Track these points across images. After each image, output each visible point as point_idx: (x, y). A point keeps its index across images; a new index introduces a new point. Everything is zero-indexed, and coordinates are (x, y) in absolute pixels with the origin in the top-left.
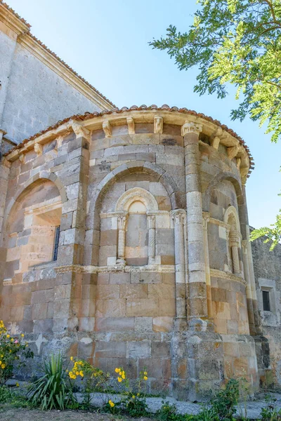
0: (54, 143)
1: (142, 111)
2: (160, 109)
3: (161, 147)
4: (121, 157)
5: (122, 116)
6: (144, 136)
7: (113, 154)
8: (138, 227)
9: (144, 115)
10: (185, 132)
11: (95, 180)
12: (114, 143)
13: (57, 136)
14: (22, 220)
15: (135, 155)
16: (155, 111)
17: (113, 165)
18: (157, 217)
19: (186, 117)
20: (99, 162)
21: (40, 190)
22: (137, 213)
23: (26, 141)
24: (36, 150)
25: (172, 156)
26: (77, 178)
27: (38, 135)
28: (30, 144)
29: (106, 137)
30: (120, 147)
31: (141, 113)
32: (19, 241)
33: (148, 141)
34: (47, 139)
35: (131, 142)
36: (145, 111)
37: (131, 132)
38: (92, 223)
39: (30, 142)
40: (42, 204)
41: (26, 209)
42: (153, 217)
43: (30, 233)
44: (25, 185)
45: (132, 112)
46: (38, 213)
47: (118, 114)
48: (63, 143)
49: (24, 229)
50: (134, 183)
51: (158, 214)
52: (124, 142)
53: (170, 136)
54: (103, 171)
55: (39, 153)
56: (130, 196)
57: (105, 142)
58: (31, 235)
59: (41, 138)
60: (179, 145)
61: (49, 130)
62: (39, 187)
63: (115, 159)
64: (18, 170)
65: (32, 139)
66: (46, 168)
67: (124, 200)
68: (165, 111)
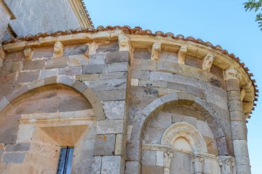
0: (83, 47)
1: (198, 45)
2: (214, 48)
3: (209, 85)
4: (170, 85)
5: (177, 43)
6: (193, 69)
7: (161, 79)
8: (182, 168)
9: (200, 49)
10: (228, 77)
11: (139, 102)
12: (162, 68)
13: (91, 41)
14: (16, 129)
15: (186, 86)
16: (210, 48)
17: (161, 91)
18: (206, 160)
19: (233, 63)
20: (144, 83)
21: (49, 97)
22: (181, 151)
23: (44, 36)
24: (56, 49)
25: (219, 98)
26: (122, 95)
27: (63, 34)
28: (49, 39)
29: (152, 58)
30: (169, 74)
31: (197, 46)
32: (7, 156)
33: (197, 76)
34: (75, 40)
35: (180, 71)
36: (201, 45)
37: (181, 61)
38: (135, 153)
39: (50, 37)
40: (53, 115)
41: (23, 116)
42: (202, 159)
43: (28, 149)
44: (29, 85)
45: (189, 42)
46: (44, 125)
47: (173, 40)
48: (97, 50)
49: (17, 142)
50: (181, 116)
51: (208, 157)
52: (173, 70)
53: (216, 77)
54: (149, 95)
55: (58, 53)
56: (177, 130)
57: (150, 64)
58: (30, 151)
59: (70, 37)
60: (223, 88)
61: (83, 31)
62: (48, 93)
63: (164, 85)
64: (18, 66)
65: (54, 35)
66: (68, 72)
67: (171, 133)
68: (218, 51)
